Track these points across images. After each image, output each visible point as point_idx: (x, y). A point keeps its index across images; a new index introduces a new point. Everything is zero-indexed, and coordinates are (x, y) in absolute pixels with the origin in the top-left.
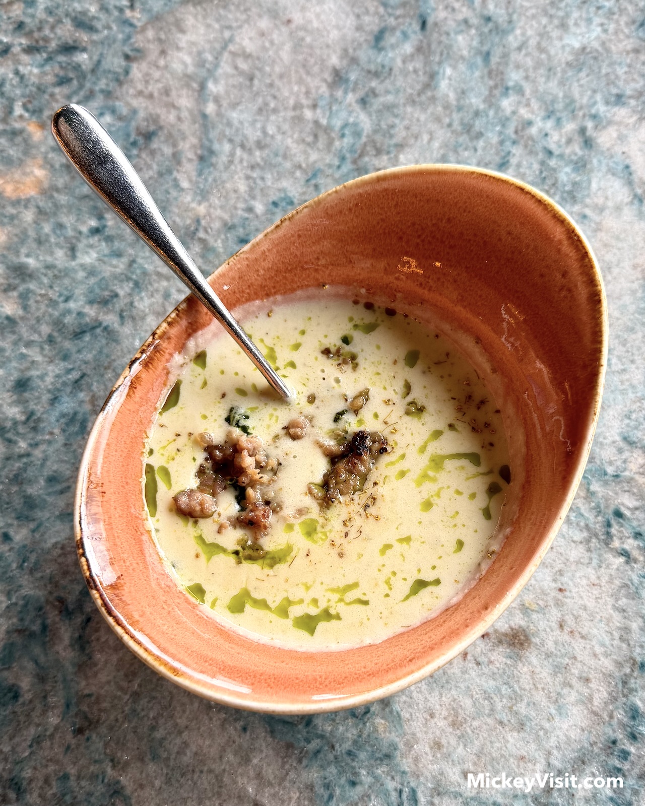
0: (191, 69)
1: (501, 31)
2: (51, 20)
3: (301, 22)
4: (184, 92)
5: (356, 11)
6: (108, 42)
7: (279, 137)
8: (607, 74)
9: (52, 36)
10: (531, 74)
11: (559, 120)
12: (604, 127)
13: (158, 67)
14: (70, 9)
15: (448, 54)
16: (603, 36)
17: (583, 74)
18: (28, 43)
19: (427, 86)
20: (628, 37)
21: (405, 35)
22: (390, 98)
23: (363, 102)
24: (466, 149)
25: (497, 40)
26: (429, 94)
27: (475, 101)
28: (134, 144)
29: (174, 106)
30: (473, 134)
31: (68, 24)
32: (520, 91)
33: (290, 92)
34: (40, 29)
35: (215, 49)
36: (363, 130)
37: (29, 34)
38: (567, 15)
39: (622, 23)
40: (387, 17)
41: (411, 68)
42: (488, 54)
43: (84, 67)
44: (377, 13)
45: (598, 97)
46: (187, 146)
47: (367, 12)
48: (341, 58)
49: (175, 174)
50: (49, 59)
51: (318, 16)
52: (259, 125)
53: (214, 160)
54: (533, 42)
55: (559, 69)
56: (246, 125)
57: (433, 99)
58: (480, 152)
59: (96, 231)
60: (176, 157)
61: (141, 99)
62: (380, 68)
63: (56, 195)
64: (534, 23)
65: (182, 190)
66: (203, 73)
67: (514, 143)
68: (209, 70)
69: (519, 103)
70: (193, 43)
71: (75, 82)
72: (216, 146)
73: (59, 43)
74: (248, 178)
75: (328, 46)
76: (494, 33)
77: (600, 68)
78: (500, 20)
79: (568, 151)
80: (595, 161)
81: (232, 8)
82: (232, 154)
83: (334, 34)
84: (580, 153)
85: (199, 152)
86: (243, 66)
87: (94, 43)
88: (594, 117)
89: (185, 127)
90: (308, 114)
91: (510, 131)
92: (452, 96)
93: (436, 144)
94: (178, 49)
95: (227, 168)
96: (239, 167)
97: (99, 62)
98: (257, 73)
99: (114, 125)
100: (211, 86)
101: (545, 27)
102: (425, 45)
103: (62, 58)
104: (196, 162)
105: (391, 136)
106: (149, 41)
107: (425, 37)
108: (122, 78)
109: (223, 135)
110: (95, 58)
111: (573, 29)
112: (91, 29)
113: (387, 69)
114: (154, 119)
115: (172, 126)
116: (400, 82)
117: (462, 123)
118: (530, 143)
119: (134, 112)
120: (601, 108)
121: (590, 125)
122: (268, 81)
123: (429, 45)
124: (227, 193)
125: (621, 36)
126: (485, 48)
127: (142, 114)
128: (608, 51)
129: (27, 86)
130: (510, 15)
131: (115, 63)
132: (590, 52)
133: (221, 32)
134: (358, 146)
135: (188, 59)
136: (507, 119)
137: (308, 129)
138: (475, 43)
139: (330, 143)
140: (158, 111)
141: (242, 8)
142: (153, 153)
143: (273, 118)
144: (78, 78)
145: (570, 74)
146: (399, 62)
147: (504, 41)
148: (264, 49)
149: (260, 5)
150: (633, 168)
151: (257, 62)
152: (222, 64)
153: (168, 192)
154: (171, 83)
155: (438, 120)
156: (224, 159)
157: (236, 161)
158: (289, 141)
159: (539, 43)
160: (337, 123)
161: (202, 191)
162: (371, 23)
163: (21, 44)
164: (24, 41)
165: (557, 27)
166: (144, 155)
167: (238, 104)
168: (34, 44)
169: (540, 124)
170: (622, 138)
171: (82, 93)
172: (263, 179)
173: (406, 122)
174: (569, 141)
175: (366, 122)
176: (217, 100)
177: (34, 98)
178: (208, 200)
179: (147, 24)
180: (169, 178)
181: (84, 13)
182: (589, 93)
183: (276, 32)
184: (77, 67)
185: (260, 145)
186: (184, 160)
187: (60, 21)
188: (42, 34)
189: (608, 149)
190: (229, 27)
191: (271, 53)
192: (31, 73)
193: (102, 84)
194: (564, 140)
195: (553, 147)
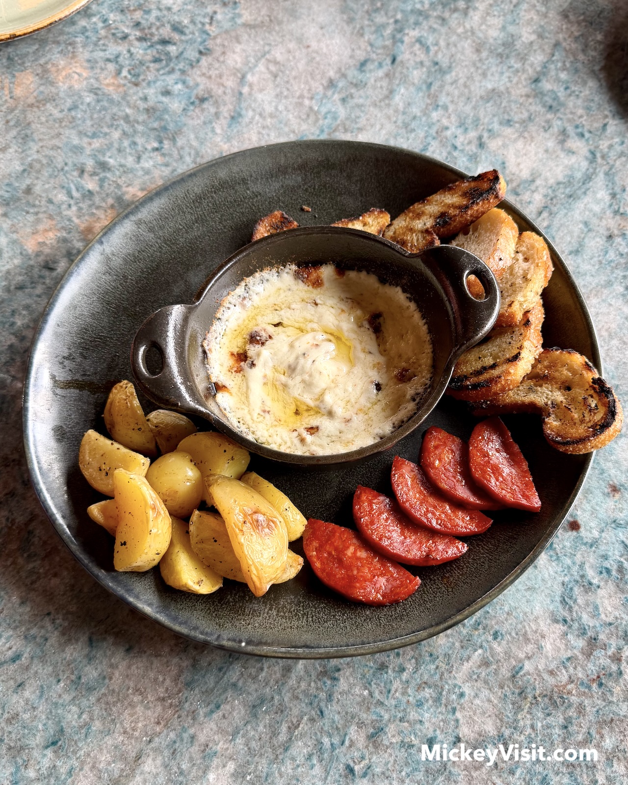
0: (239, 65)
1: (443, 72)
2: (158, 24)
3: (316, 48)
4: (231, 78)
5: (353, 46)
6: (191, 42)
7: (285, 113)
8: (505, 107)
9: (156, 33)
10: (456, 99)
11: (466, 129)
12: (495, 138)
13: (218, 61)
14: (172, 19)
15: (405, 79)
16: (508, 85)
17: (489, 105)
18: (140, 35)
19: (387, 97)
20: (525, 87)
21: (380, 65)
22: (361, 101)
23: (344, 100)
24: (402, 138)
25: (439, 77)
26: (387, 102)
27: (415, 110)
28: (193, 103)
29: (223, 85)
30: (409, 128)
31: (168, 28)
32: (445, 108)
33: (297, 88)
34: (150, 28)
35: (257, 56)
36: (339, 117)
37: (142, 30)
38: (488, 68)
39: (523, 78)
40: (371, 53)
41: (379, 85)
42: (431, 84)
43: (172, 54)
44: (366, 50)
45: (496, 119)
46: (226, 109)
47: (359, 48)
48: (336, 73)
49: (214, 124)
50: (152, 46)
51: (327, 46)
52: (274, 104)
53: (240, 120)
54: (461, 81)
55: (474, 99)
56: (266, 103)
57: (388, 105)
58: (410, 141)
59: (157, 149)
60: (217, 115)
61: (203, 78)
62: (359, 83)
63: (136, 125)
64: (465, 70)
65: (216, 134)
66: (246, 69)
67: (434, 138)
68: (250, 68)
69: (444, 115)
70: (244, 51)
71: (164, 62)
72: (243, 112)
73: (160, 38)
74: (259, 133)
75: (329, 65)
76: (438, 72)
77: (501, 103)
78: (444, 65)
79: (467, 148)
80: (483, 157)
81: (274, 33)
82: (253, 118)
83: (335, 58)
84: (474, 150)
85: (232, 114)
86: (273, 68)
87: (182, 41)
88: (490, 131)
89: (227, 98)
90: (307, 102)
91: (433, 131)
92: (401, 106)
93: (384, 132)
94: (234, 52)
95: (247, 125)
96: (255, 127)
97: (182, 53)
98: (280, 74)
99: (182, 91)
100: (249, 77)
101: (472, 73)
102: (391, 73)
103: (159, 47)
104: (229, 119)
105: (356, 123)
106: (216, 45)
107: (393, 68)
108: (194, 64)
109: (250, 106)
110: (180, 50)
111: (489, 77)
112: (182, 33)
113: (364, 83)
114: (209, 92)
115: (219, 97)
116: (370, 92)
117: (403, 122)
118: (444, 140)
119: (197, 85)
120: (496, 126)
121: (486, 135)
122: (286, 79)
123: (394, 74)
124: (244, 140)
125: (520, 86)
126: (429, 80)
127: (201, 87)
128: (509, 93)
129: (133, 60)
130: (451, 63)
131: (192, 54)
132: (498, 93)
133: (264, 46)
134: (333, 126)
135: (239, 60)
136: (433, 124)
137: (304, 111)
138: (424, 76)
139: (317, 120)
140: (213, 87)
141: (280, 34)
142: (203, 110)
143: (284, 101)
144: (167, 60)
145: (481, 103)
146: (372, 80)
147: (443, 78)
148: (288, 60)
149: (292, 35)
150: (507, 164)
151: (282, 67)
152: (260, 65)
153: (206, 134)
154: (225, 71)
155: (389, 118)
156: (247, 120)
157: (254, 122)
158: (291, 116)
159: (465, 82)
160: (324, 110)
161: (228, 136)
162: (361, 55)
163: (136, 35)
164: (138, 34)
165: (480, 75)
166: (197, 110)
167: (264, 90)
168: (144, 36)
169: (454, 130)
170: (505, 146)
171: (167, 69)
172: (268, 135)
173: (368, 116)
174: (470, 143)
175: (342, 112)
176: (251, 86)
177: (136, 67)
178: (231, 142)
179: (218, 35)
180: (209, 126)
181: (179, 23)
182: (491, 116)
183: (299, 51)
184: (167, 54)
185: (271, 116)
186: (222, 117)
187: (163, 25)
188: (150, 31)
189: (494, 151)
190: (269, 45)
191: (292, 63)
192: (138, 52)
193: (181, 66)
194: (466, 142)
195: (458, 144)
